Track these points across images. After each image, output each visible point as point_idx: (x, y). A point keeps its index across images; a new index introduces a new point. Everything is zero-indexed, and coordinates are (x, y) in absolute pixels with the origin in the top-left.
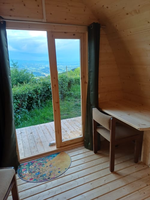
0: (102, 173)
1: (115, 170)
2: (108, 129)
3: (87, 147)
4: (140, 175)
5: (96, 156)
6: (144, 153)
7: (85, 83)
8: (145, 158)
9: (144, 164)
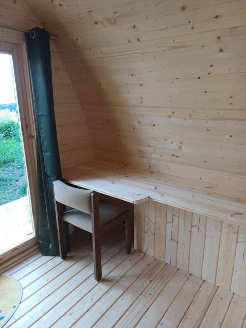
0: (84, 289)
1: (103, 276)
2: (88, 212)
3: (46, 253)
4: (137, 270)
5: (67, 264)
6: (137, 236)
7: (31, 136)
8: (139, 244)
9: (139, 251)
